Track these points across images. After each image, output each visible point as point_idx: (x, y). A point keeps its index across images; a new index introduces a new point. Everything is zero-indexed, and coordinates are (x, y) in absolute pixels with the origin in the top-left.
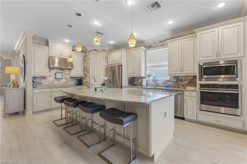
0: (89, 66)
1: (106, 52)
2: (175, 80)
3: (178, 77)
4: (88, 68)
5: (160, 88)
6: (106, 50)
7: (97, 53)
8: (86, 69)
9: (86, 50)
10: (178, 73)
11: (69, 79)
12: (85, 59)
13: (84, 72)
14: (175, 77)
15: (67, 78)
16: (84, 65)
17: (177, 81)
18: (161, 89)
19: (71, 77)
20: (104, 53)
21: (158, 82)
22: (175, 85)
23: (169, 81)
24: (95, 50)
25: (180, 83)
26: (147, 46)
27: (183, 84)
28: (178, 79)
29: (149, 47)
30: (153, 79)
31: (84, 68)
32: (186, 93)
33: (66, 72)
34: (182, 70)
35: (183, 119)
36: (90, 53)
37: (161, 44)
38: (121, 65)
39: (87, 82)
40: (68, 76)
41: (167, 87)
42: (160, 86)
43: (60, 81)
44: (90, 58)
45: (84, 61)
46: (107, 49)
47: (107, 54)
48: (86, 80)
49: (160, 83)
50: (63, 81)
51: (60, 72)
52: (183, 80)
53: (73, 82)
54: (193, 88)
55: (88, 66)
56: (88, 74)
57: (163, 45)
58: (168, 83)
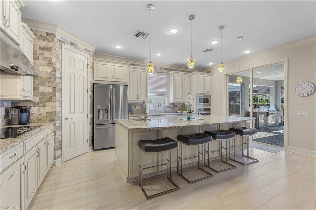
0: (61, 74)
1: (90, 55)
2: (172, 106)
3: (174, 103)
6: (90, 51)
7: (75, 50)
10: (180, 101)
22: (172, 110)
24: (72, 44)
25: (175, 108)
36: (63, 46)
37: (161, 71)
44: (62, 58)
47: (92, 60)
52: (177, 106)
55: (58, 75)
57: (163, 73)
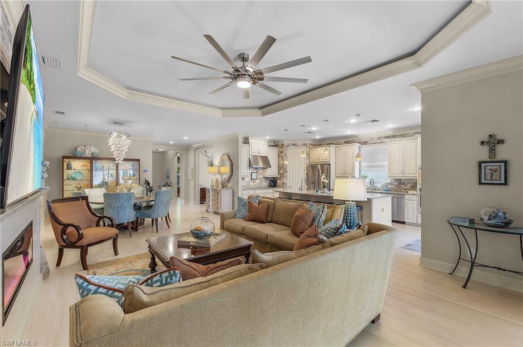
1: (307, 147)
2: (397, 183)
3: (400, 180)
4: (285, 167)
5: (379, 191)
6: (307, 144)
7: (296, 148)
8: (281, 167)
9: (283, 145)
10: (399, 176)
11: (263, 179)
12: (281, 156)
13: (279, 172)
14: (396, 180)
15: (261, 179)
16: (279, 163)
17: (399, 184)
18: (380, 193)
19: (264, 177)
20: (305, 148)
21: (375, 185)
22: (397, 188)
23: (390, 184)
24: (293, 145)
25: (402, 186)
26: (361, 141)
27: (405, 188)
28: (400, 182)
29: (365, 143)
30: (370, 181)
31: (279, 166)
32: (406, 197)
33: (260, 172)
34: (403, 173)
35: (404, 223)
36: (288, 148)
37: (379, 141)
38: (330, 164)
39: (283, 183)
40: (261, 176)
41: (387, 191)
42: (379, 190)
43: (255, 182)
44: (288, 154)
45: (279, 157)
46: (308, 142)
47: (308, 149)
48: (282, 181)
49: (379, 186)
50: (258, 181)
51: (255, 171)
52: (406, 183)
53: (266, 184)
54: (414, 192)
56: (285, 174)
57: (382, 143)
58: (389, 186)
